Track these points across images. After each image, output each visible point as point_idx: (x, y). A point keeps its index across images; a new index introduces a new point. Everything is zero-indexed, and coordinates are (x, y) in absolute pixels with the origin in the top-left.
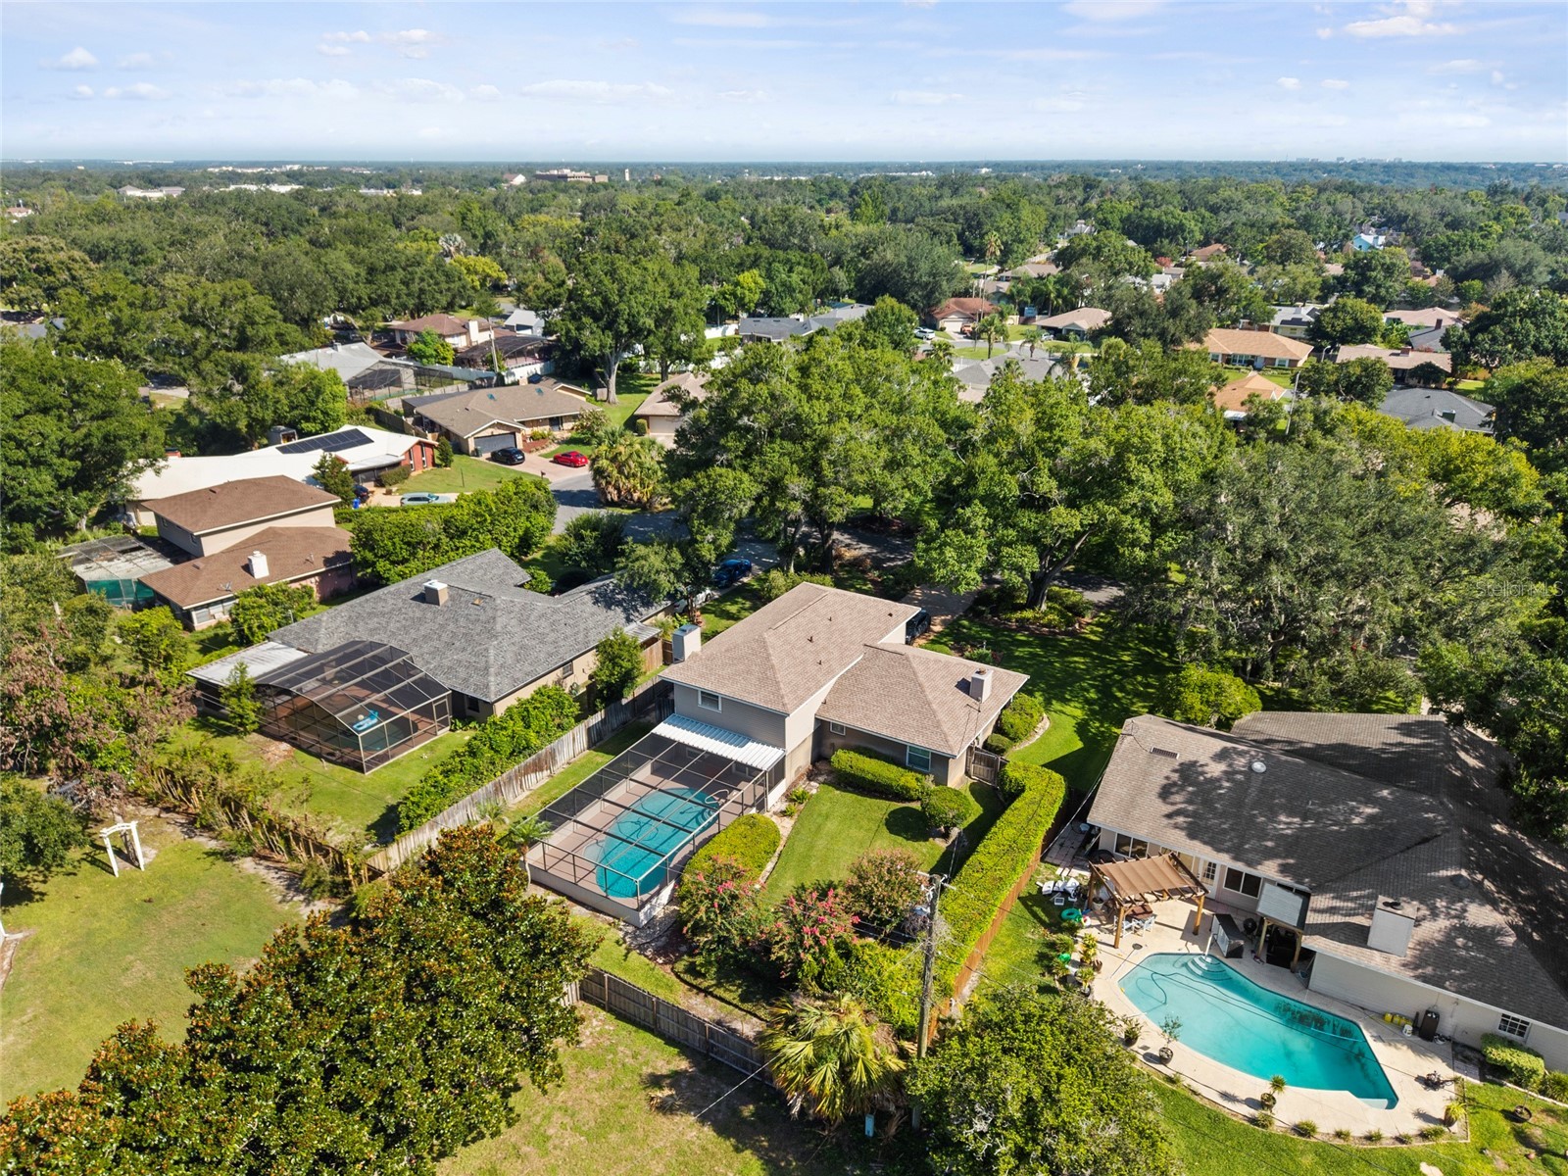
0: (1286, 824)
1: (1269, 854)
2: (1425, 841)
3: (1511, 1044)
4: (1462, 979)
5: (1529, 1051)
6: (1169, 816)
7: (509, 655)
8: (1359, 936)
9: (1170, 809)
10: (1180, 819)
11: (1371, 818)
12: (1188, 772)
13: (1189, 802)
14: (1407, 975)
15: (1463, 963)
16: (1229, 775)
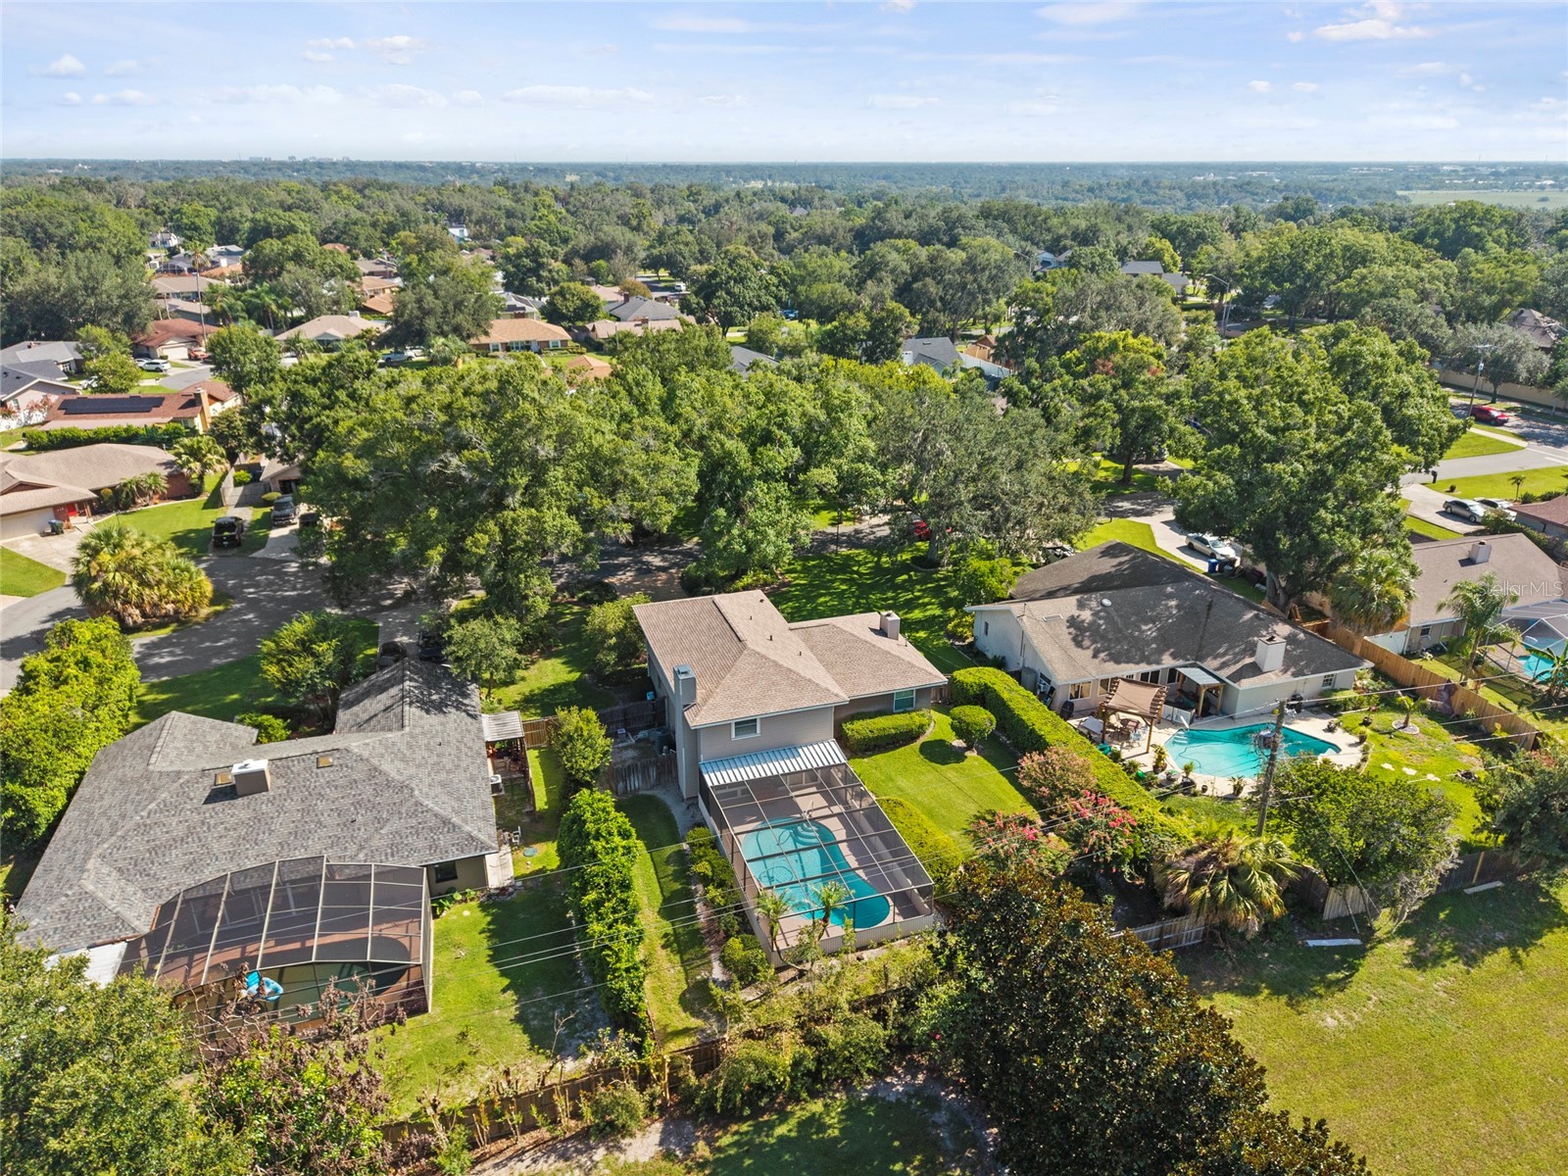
0: (1149, 630)
1: (1160, 652)
2: (1210, 607)
3: (1336, 691)
4: (1307, 666)
5: (1342, 690)
6: (1095, 656)
7: (445, 798)
8: (1255, 670)
9: (1090, 652)
10: (1102, 655)
11: (1177, 606)
12: (1073, 622)
13: (1094, 642)
14: (1288, 678)
15: (1300, 658)
16: (1095, 614)
